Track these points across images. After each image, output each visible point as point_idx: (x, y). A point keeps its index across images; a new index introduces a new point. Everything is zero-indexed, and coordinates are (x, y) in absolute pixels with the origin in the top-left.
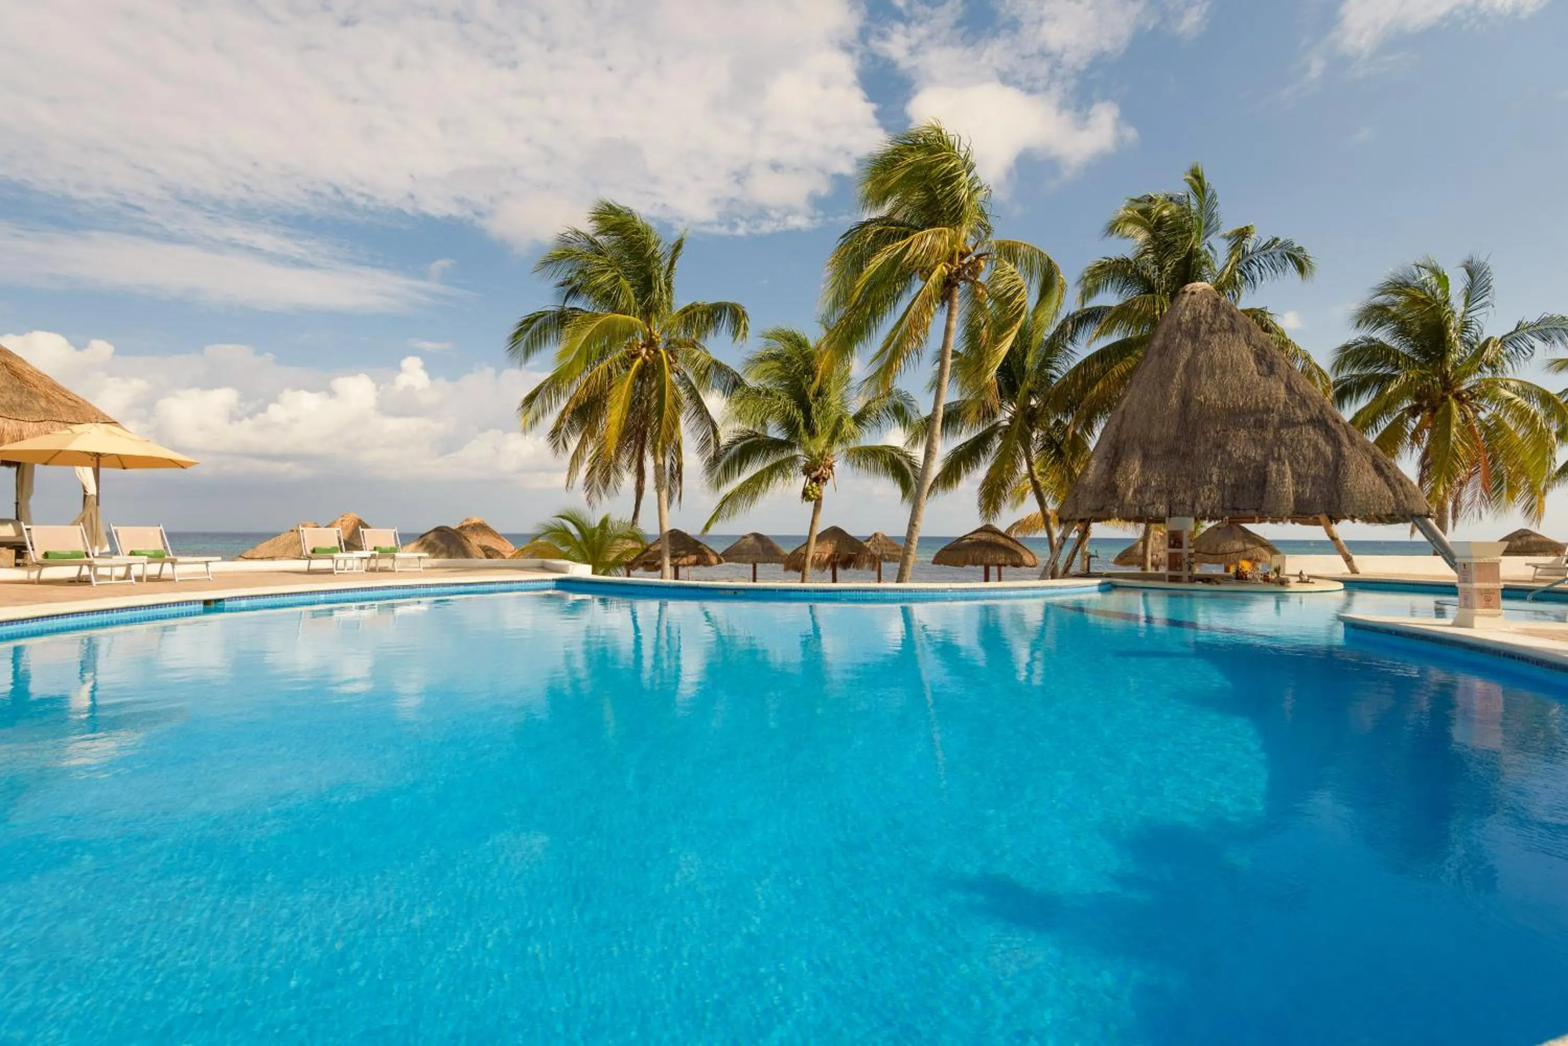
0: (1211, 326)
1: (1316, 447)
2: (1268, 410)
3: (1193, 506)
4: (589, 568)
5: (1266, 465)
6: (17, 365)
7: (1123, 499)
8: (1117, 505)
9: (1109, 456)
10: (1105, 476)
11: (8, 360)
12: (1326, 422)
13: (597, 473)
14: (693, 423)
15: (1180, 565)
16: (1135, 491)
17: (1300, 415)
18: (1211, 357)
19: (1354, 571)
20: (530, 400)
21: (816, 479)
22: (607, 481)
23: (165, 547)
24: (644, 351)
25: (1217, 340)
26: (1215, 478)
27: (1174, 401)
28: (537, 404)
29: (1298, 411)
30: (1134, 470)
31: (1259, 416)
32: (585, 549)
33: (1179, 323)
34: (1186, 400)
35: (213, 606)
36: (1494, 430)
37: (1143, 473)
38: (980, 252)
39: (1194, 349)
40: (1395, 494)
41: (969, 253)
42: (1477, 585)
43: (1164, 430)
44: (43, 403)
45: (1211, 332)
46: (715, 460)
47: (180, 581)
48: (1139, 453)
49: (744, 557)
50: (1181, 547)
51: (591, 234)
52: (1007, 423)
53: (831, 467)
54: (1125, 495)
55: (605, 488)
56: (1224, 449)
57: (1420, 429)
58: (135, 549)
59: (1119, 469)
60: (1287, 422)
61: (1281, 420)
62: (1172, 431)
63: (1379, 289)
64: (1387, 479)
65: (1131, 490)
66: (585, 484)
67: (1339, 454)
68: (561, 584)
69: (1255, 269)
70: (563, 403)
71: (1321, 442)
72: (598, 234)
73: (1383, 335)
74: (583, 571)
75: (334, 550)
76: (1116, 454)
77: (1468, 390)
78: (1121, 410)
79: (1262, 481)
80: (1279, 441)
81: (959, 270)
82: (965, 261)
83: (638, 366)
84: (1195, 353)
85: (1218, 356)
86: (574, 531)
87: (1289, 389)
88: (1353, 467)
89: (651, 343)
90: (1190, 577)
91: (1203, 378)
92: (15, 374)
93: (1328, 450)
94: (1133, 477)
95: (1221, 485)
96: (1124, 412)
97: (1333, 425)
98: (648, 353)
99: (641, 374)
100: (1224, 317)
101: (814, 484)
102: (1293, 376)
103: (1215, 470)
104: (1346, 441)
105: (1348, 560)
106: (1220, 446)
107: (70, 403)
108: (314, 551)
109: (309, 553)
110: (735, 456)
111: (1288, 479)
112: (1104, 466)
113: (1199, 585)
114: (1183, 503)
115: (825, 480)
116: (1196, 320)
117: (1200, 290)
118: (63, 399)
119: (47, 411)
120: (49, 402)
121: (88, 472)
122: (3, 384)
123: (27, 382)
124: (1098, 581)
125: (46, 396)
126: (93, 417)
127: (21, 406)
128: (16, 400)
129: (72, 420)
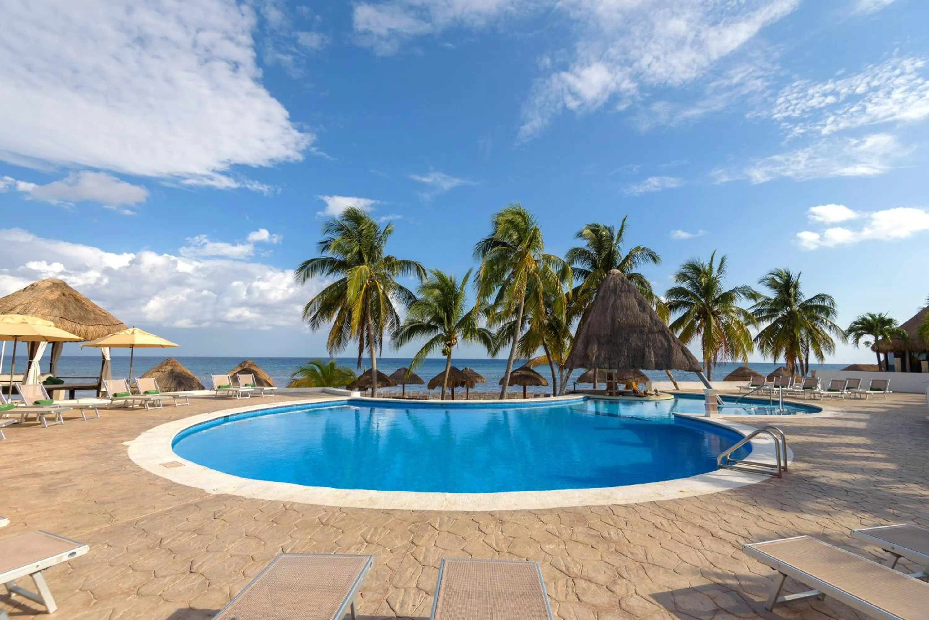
0: (621, 289)
1: (662, 343)
2: (644, 326)
3: (618, 364)
4: (360, 393)
5: (644, 349)
7: (591, 361)
8: (589, 363)
10: (583, 350)
12: (664, 332)
15: (612, 388)
17: (656, 329)
18: (622, 303)
19: (677, 389)
21: (449, 345)
25: (623, 295)
26: (626, 353)
27: (609, 320)
29: (655, 328)
30: (594, 349)
31: (640, 328)
33: (609, 287)
34: (613, 320)
36: (727, 327)
37: (598, 350)
39: (615, 299)
40: (689, 362)
42: (711, 403)
43: (606, 332)
45: (621, 291)
46: (396, 334)
48: (596, 342)
50: (612, 380)
53: (456, 339)
54: (592, 359)
56: (629, 342)
57: (700, 325)
58: (147, 390)
59: (589, 348)
60: (651, 332)
61: (649, 330)
62: (609, 333)
63: (683, 266)
64: (686, 356)
65: (594, 358)
67: (670, 345)
68: (350, 402)
69: (636, 258)
71: (663, 340)
73: (685, 285)
74: (357, 395)
75: (229, 386)
76: (587, 342)
77: (717, 311)
79: (643, 356)
80: (649, 339)
83: (364, 288)
84: (615, 300)
85: (624, 302)
86: (319, 371)
87: (651, 318)
88: (675, 351)
89: (370, 277)
90: (616, 393)
91: (619, 311)
92: (78, 300)
93: (666, 344)
94: (594, 352)
95: (628, 356)
97: (667, 334)
98: (369, 282)
100: (626, 285)
101: (448, 347)
102: (652, 313)
103: (626, 351)
104: (672, 341)
105: (675, 384)
106: (627, 340)
107: (103, 314)
108: (219, 387)
109: (217, 388)
110: (407, 332)
111: (652, 355)
112: (583, 346)
113: (621, 397)
114: (615, 364)
115: (453, 345)
116: (615, 286)
117: (616, 273)
118: (100, 312)
119: (95, 319)
120: (94, 314)
121: (107, 349)
122: (74, 306)
123: (84, 304)
124: (583, 396)
125: (93, 311)
126: (114, 321)
127: (85, 317)
128: (82, 314)
129: (107, 323)
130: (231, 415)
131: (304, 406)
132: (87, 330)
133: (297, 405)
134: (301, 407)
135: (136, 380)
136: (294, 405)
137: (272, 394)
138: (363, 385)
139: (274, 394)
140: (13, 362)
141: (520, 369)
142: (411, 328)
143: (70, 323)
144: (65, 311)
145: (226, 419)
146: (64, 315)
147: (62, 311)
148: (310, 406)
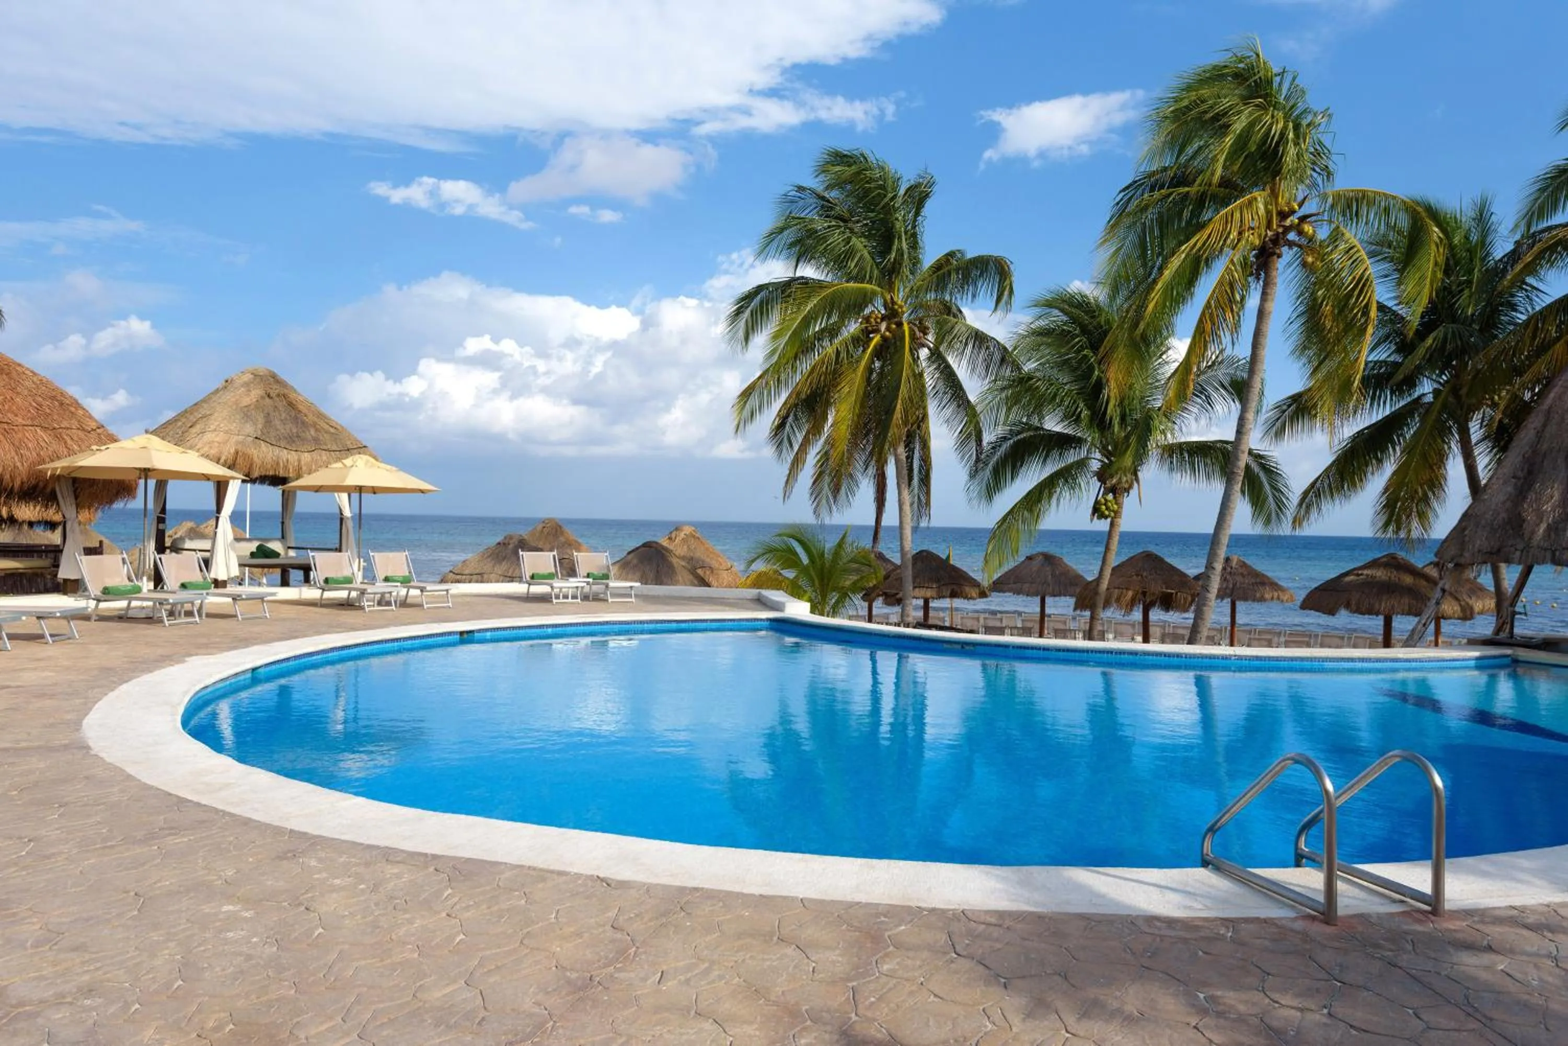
4: (807, 606)
6: (292, 396)
7: (1530, 539)
8: (1520, 546)
9: (1520, 474)
10: (1508, 504)
11: (286, 391)
13: (827, 479)
14: (948, 411)
16: (1549, 528)
20: (746, 394)
21: (1113, 490)
22: (836, 490)
23: (410, 572)
24: (883, 326)
28: (754, 401)
30: (1550, 497)
32: (813, 573)
35: (465, 636)
38: (1308, 212)
41: (1293, 212)
44: (313, 432)
46: (977, 465)
47: (428, 608)
49: (1026, 586)
51: (820, 188)
52: (1429, 398)
53: (1136, 473)
54: (1533, 533)
55: (835, 497)
58: (389, 574)
59: (1532, 496)
65: (1543, 527)
66: (812, 494)
68: (776, 626)
70: (784, 396)
72: (827, 188)
74: (799, 610)
75: (551, 576)
76: (1530, 472)
78: (1545, 407)
81: (1277, 234)
82: (1288, 222)
83: (875, 346)
89: (892, 314)
92: (291, 405)
94: (1547, 507)
96: (1549, 412)
98: (888, 329)
99: (879, 353)
101: (1110, 497)
107: (332, 430)
108: (533, 575)
109: (528, 579)
110: (1005, 458)
112: (1510, 489)
115: (1125, 489)
118: (326, 427)
119: (316, 440)
120: (317, 430)
121: (344, 496)
122: (284, 415)
123: (300, 412)
124: (1477, 654)
125: (314, 425)
126: (348, 443)
127: (298, 436)
128: (295, 431)
129: (334, 448)
130: (479, 631)
131: (659, 626)
132: (299, 461)
133: (641, 622)
134: (652, 626)
135: (371, 554)
136: (635, 622)
137: (630, 596)
138: (894, 591)
139: (636, 596)
140: (145, 516)
141: (1374, 564)
142: (1017, 444)
143: (271, 447)
144: (265, 427)
145: (466, 637)
146: (263, 433)
147: (260, 426)
148: (674, 625)
